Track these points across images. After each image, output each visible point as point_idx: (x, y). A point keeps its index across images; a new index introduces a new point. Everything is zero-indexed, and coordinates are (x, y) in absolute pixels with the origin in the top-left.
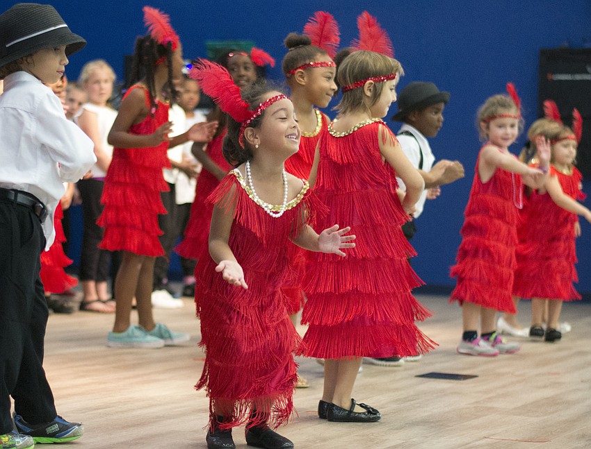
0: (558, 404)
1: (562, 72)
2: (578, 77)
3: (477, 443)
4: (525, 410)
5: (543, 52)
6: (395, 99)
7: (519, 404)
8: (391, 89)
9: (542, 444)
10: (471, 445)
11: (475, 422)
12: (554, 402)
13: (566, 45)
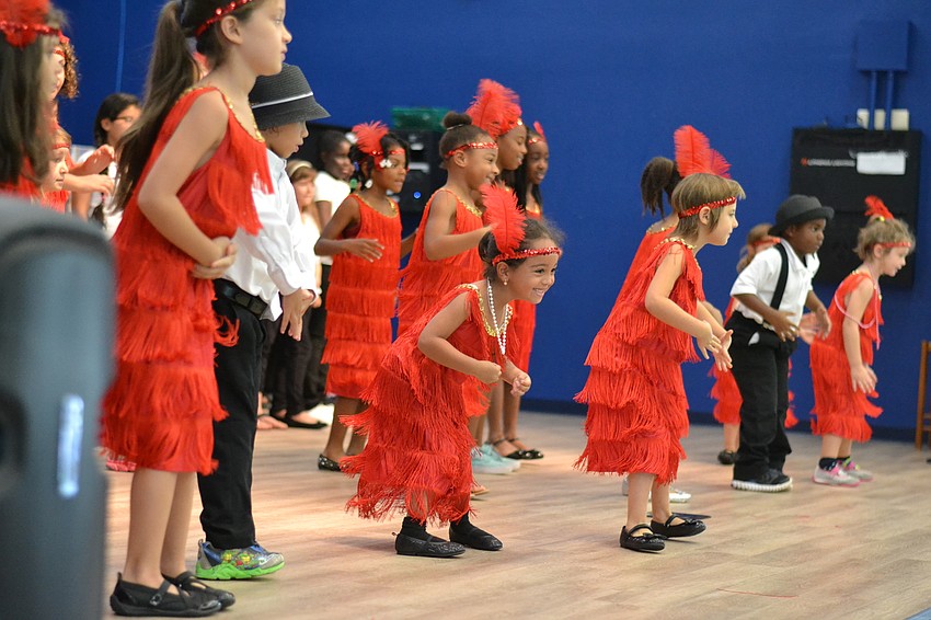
0: (808, 552)
1: (818, 158)
2: (838, 163)
3: (709, 596)
4: (768, 558)
5: (797, 132)
6: (737, 224)
7: (761, 551)
8: (731, 215)
9: (787, 599)
10: (701, 598)
11: (707, 571)
12: (802, 551)
13: (825, 123)
